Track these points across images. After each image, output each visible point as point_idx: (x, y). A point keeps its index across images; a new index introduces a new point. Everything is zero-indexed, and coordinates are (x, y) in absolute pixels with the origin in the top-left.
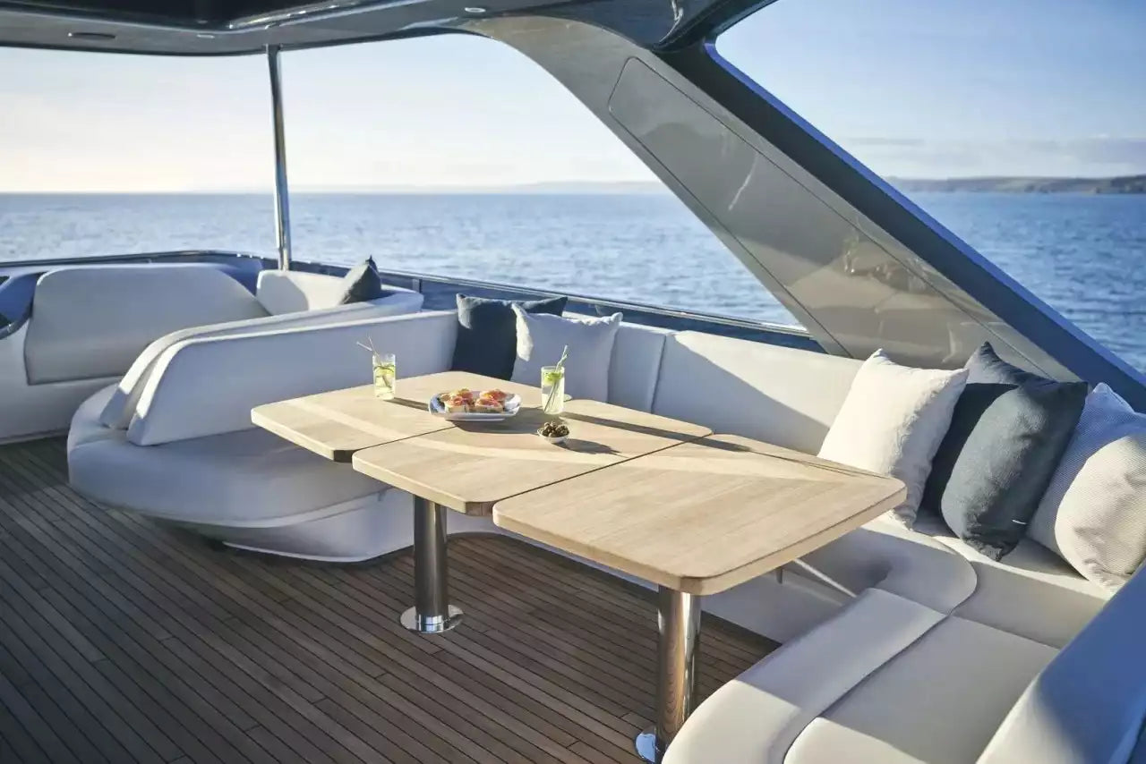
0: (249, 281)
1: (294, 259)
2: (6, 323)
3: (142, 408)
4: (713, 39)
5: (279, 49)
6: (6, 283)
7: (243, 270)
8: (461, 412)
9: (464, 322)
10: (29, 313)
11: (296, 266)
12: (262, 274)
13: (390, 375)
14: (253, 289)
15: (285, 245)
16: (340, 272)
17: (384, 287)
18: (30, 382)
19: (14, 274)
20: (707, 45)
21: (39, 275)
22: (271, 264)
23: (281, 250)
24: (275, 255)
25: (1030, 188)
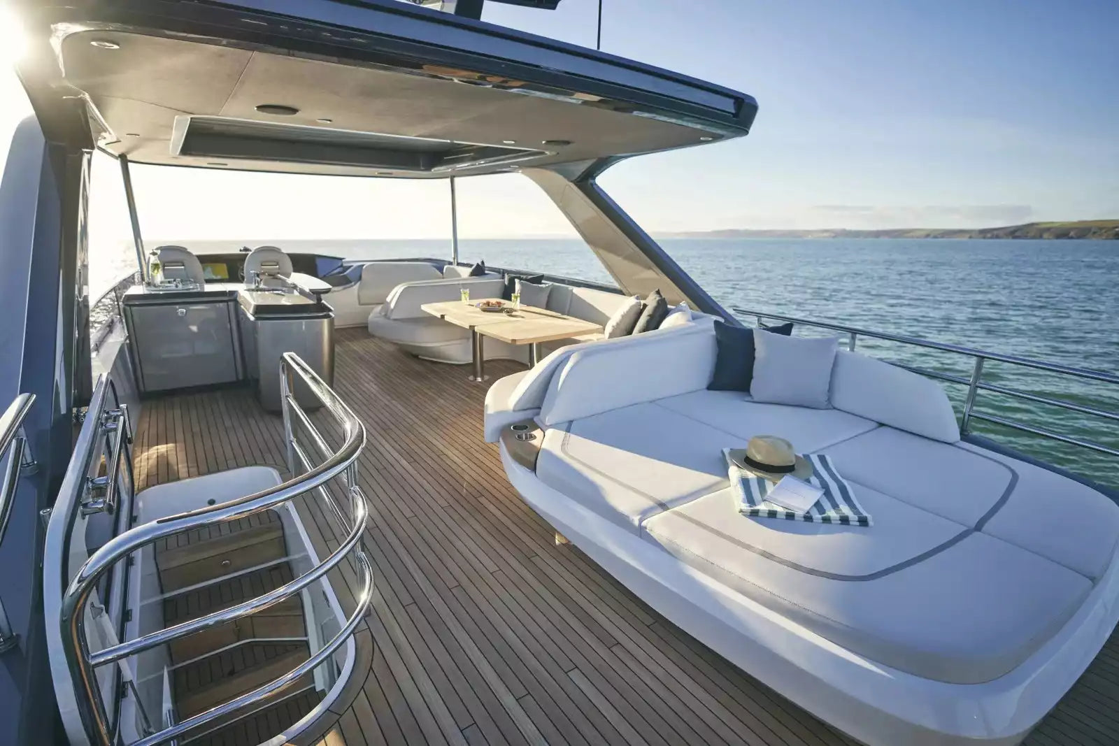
0: (441, 269)
1: (459, 261)
2: (351, 282)
3: (392, 306)
4: (594, 179)
5: (454, 177)
6: (352, 268)
7: (439, 265)
8: (486, 307)
9: (506, 283)
10: (360, 278)
11: (459, 264)
12: (445, 267)
13: (467, 296)
14: (442, 273)
15: (456, 257)
16: (471, 266)
17: (486, 272)
18: (360, 304)
19: (355, 265)
20: (591, 181)
21: (363, 265)
22: (450, 263)
23: (454, 259)
24: (452, 260)
25: (928, 236)
